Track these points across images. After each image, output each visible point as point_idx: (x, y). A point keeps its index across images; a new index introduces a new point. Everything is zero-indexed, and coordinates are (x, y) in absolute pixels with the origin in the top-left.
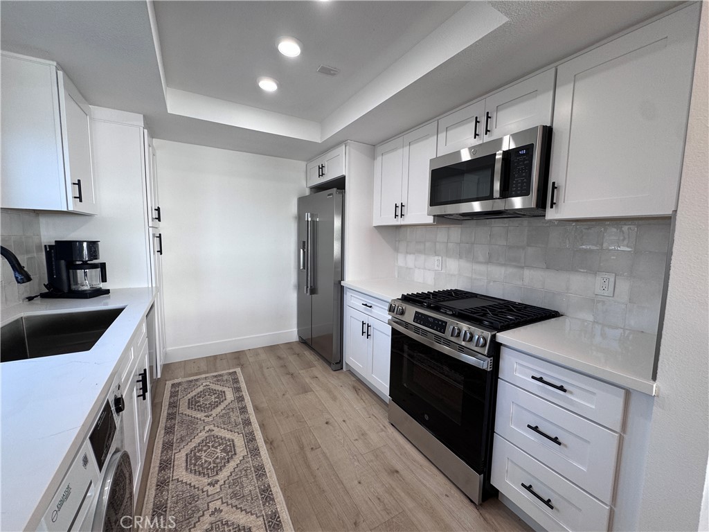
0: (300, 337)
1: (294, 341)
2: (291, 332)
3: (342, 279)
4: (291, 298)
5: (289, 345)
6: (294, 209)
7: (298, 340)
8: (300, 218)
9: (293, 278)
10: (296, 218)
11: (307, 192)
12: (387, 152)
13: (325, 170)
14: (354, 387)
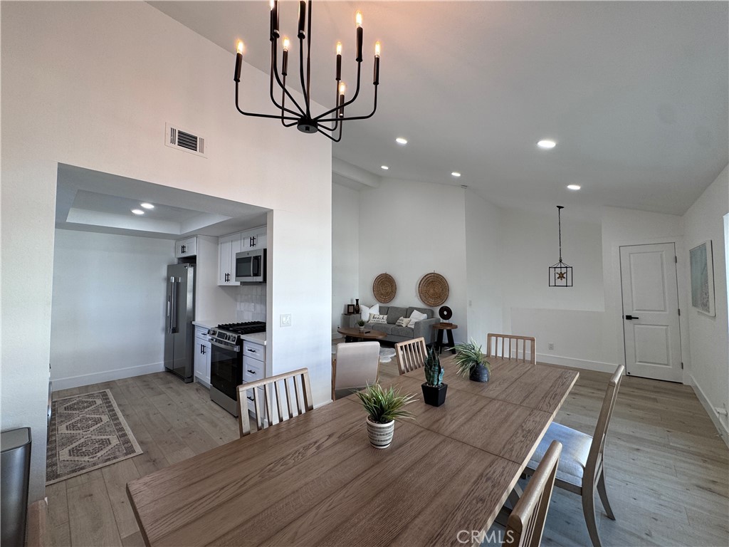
0: (166, 368)
1: (161, 371)
2: (159, 365)
3: (194, 320)
4: (160, 338)
5: (156, 375)
6: (164, 273)
7: (164, 370)
8: (168, 279)
9: (161, 322)
10: (165, 279)
11: (176, 261)
12: (224, 243)
13: (186, 250)
14: (197, 390)
